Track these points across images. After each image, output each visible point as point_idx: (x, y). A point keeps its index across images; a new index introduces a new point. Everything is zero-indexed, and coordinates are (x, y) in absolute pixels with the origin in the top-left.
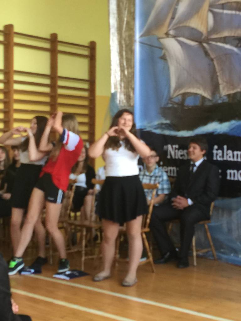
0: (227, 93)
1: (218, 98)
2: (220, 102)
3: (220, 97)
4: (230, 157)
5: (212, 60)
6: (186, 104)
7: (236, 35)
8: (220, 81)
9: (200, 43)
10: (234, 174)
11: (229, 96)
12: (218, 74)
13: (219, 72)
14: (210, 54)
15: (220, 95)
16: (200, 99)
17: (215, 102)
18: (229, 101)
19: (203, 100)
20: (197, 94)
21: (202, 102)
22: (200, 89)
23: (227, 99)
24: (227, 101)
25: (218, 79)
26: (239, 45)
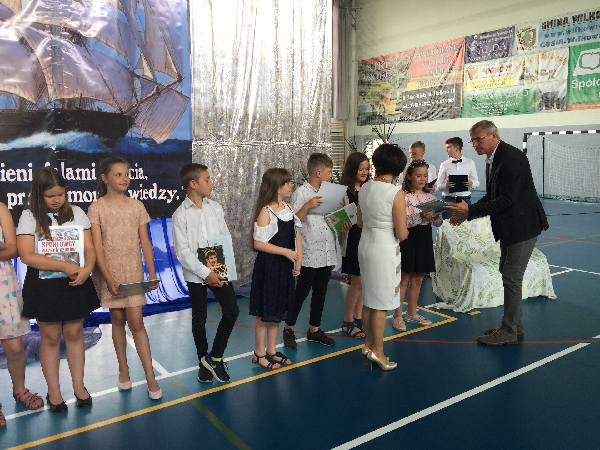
0: (60, 98)
1: (47, 102)
2: (49, 107)
3: (50, 102)
4: (70, 176)
5: (32, 51)
7: (68, 27)
8: (49, 82)
10: (78, 195)
11: (62, 101)
12: (44, 71)
13: (46, 68)
14: (29, 42)
15: (49, 98)
16: (17, 101)
17: (43, 107)
18: (63, 107)
19: (22, 103)
20: (11, 93)
21: (21, 105)
22: (15, 87)
23: (60, 104)
24: (61, 107)
25: (45, 77)
26: (73, 41)
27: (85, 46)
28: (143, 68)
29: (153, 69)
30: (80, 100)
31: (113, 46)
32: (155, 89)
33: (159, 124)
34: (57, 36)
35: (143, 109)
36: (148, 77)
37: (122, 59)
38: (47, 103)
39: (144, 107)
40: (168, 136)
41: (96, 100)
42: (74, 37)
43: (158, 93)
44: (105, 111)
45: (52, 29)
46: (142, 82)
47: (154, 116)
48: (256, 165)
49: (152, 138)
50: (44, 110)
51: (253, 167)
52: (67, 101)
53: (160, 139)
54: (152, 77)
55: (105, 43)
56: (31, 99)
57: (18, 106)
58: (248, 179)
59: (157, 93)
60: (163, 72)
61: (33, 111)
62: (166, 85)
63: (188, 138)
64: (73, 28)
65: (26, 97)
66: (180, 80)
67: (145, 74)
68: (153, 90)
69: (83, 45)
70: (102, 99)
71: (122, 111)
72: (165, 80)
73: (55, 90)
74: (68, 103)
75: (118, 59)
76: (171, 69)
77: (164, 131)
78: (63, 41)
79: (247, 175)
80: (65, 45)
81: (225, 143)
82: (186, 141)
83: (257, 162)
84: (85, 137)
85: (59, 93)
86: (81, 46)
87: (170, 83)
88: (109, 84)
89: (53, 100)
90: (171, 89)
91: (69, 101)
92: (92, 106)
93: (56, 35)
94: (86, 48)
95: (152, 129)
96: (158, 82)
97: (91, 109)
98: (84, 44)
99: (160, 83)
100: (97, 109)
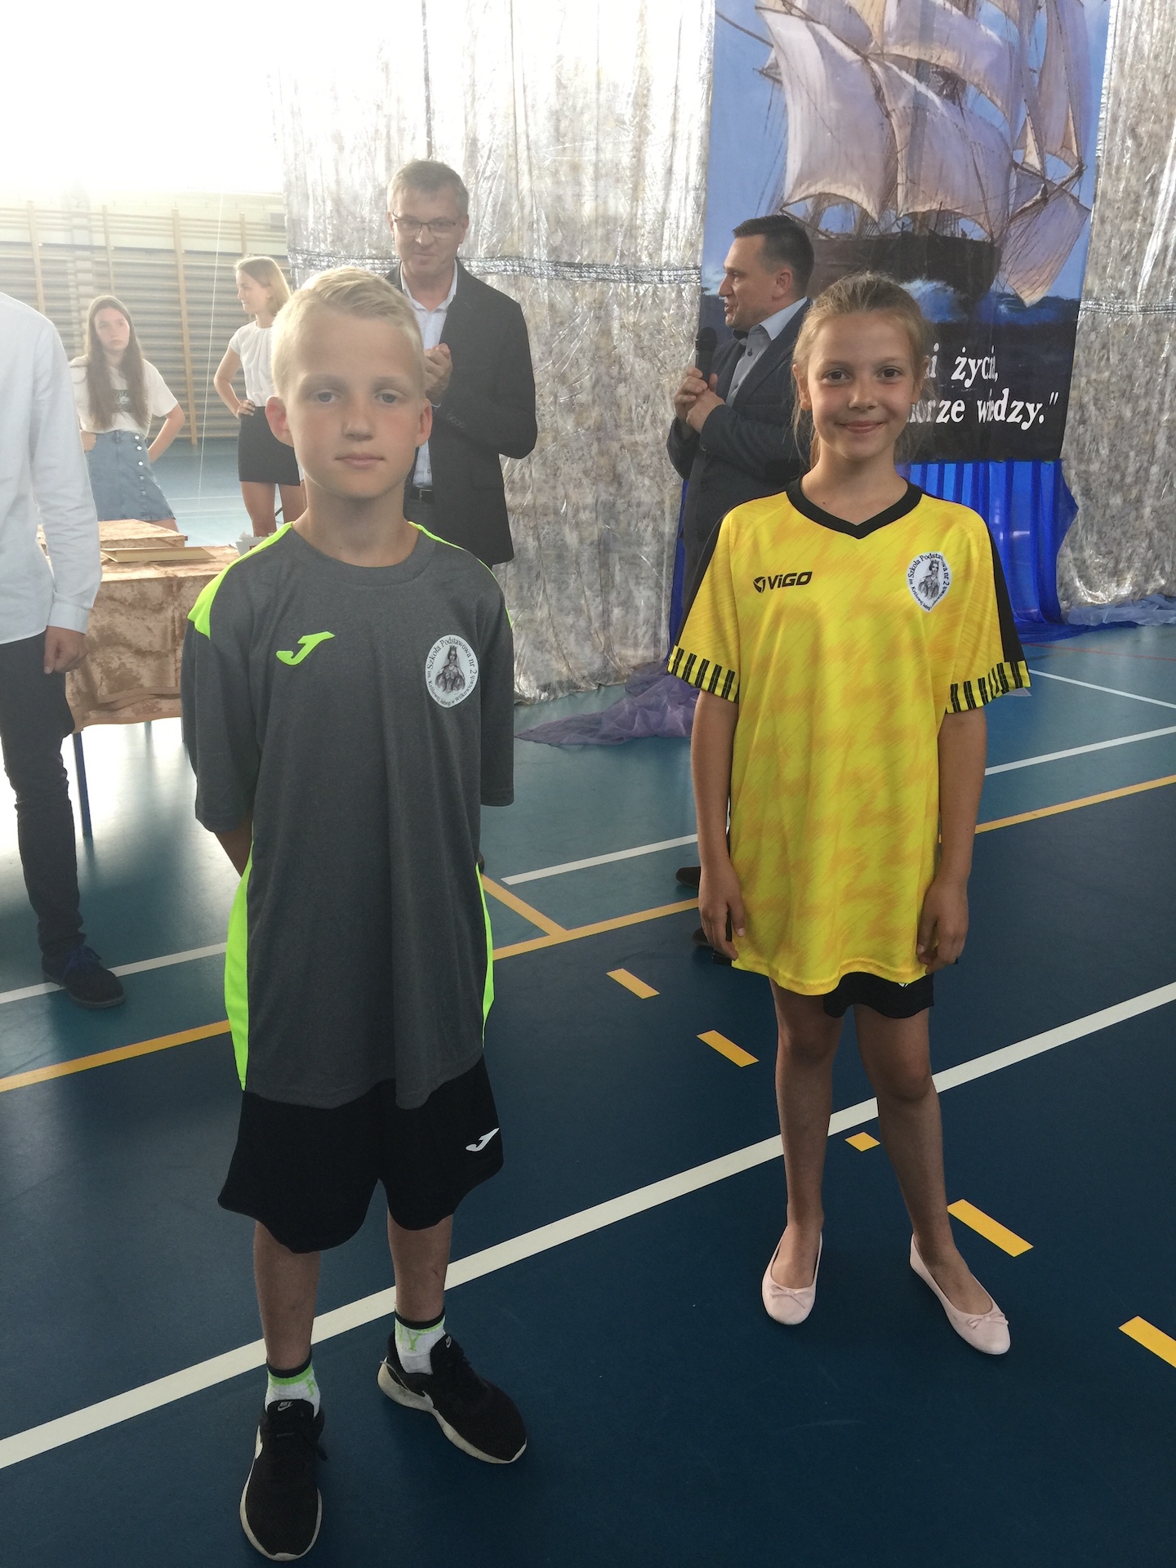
0: (911, 211)
1: (893, 220)
2: (895, 230)
3: (897, 219)
5: (888, 115)
6: (822, 227)
7: (941, 63)
8: (901, 178)
9: (865, 58)
11: (913, 216)
12: (899, 155)
13: (902, 150)
14: (886, 97)
15: (897, 210)
16: (857, 216)
17: (886, 230)
18: (914, 230)
19: (863, 220)
20: (852, 202)
21: (861, 225)
22: (859, 189)
23: (911, 223)
24: (910, 230)
25: (897, 169)
26: (945, 93)
27: (960, 104)
28: (1025, 147)
29: (1042, 149)
30: (938, 214)
31: (999, 103)
32: (1040, 192)
33: (1034, 266)
34: (923, 83)
35: (1012, 234)
36: (1031, 166)
37: (1004, 129)
38: (893, 222)
39: (1014, 230)
40: (1045, 291)
41: (963, 216)
42: (946, 86)
43: (1044, 200)
44: (970, 238)
45: (920, 69)
46: (1020, 176)
47: (1030, 247)
48: (1164, 355)
49: (1017, 294)
50: (887, 235)
51: (1159, 357)
52: (919, 217)
53: (1030, 297)
54: (1038, 167)
55: (989, 95)
56: (874, 215)
57: (857, 228)
58: (1148, 383)
59: (1042, 200)
60: (1058, 156)
61: (875, 236)
62: (1058, 182)
63: (1075, 296)
64: (949, 67)
65: (870, 207)
66: (1079, 173)
67: (1027, 160)
68: (1036, 194)
69: (957, 103)
70: (969, 214)
71: (992, 239)
72: (1059, 172)
73: (906, 196)
74: (920, 222)
75: (1002, 129)
76: (1070, 149)
77: (1041, 279)
78: (932, 95)
79: (1148, 376)
80: (932, 101)
81: (1126, 306)
82: (1072, 301)
83: (1167, 348)
84: (932, 291)
85: (912, 201)
86: (954, 103)
87: (1064, 179)
88: (984, 181)
89: (901, 216)
90: (1065, 191)
91: (922, 218)
92: (954, 227)
93: (922, 80)
94: (961, 109)
95: (1021, 275)
96: (1047, 178)
97: (952, 233)
98: (959, 99)
99: (1049, 178)
100: (960, 232)
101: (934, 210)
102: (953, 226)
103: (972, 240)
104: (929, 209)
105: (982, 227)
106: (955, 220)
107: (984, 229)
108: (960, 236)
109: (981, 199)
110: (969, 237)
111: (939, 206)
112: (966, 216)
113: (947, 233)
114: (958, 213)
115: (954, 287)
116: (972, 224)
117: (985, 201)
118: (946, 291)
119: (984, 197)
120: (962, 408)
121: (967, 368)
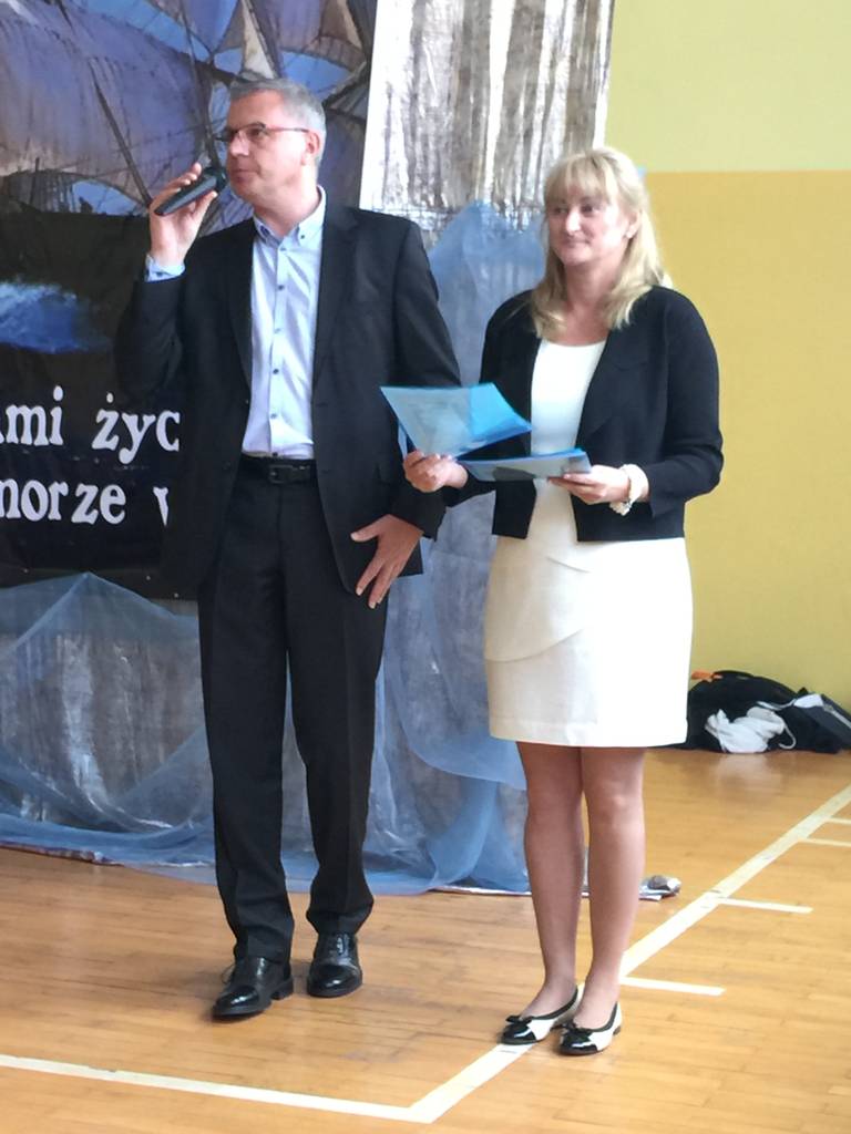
10: (7, 493)
29: (274, 44)
30: (35, 178)
37: (165, 26)
60: (311, 54)
76: (343, 37)
87: (334, 92)
88: (118, 117)
92: (65, 196)
100: (78, 205)
101: (26, 172)
102: (62, 195)
103: (104, 215)
104: (15, 170)
105: (122, 191)
106: (65, 184)
107: (129, 196)
108: (78, 211)
109: (116, 146)
110: (98, 210)
111: (34, 165)
112: (86, 177)
113: (53, 205)
114: (68, 174)
115: (77, 294)
116: (101, 188)
117: (124, 150)
118: (62, 300)
119: (121, 143)
120: (121, 499)
121: (120, 430)
